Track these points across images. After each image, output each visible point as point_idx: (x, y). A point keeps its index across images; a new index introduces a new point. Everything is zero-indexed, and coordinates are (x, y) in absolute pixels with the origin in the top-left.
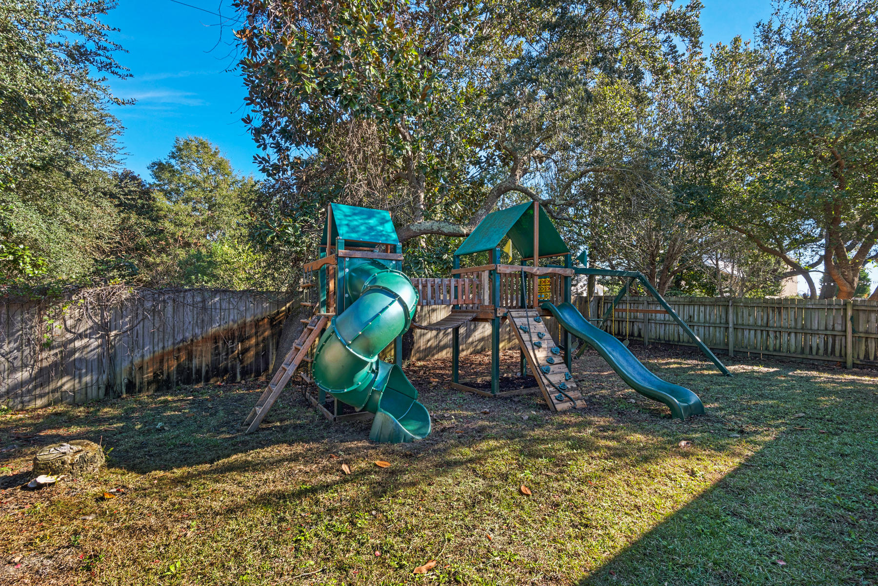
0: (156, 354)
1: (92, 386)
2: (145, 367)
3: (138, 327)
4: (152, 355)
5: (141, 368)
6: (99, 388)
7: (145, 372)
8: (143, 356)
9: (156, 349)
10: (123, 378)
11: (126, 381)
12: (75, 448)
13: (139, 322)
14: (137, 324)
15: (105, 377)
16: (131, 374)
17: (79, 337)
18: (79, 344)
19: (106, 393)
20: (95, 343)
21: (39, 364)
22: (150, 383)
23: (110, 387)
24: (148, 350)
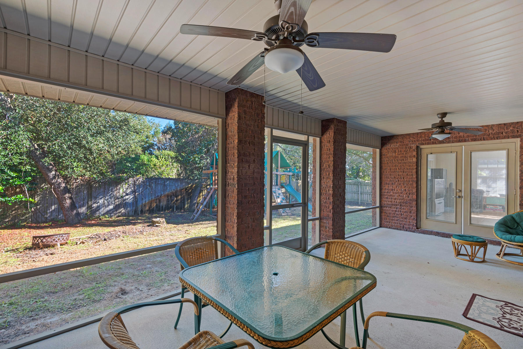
0: (150, 201)
1: (130, 211)
4: (148, 201)
5: (145, 205)
6: (133, 211)
8: (146, 201)
9: (149, 199)
10: (139, 209)
13: (145, 190)
15: (134, 208)
16: (142, 207)
17: (127, 195)
18: (127, 197)
19: (135, 214)
20: (132, 197)
21: (116, 203)
22: (147, 211)
23: (136, 211)
24: (147, 199)
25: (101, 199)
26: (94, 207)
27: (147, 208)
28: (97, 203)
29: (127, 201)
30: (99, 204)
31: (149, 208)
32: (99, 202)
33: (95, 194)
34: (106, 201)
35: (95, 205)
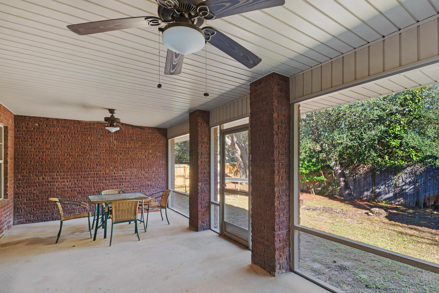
0: (435, 194)
1: (411, 202)
2: (430, 199)
3: (427, 182)
4: (433, 194)
5: (429, 199)
6: (413, 203)
7: (430, 201)
8: (429, 194)
9: (435, 192)
10: (422, 201)
11: (423, 202)
12: (379, 210)
13: (428, 180)
14: (427, 181)
15: (415, 199)
16: (425, 200)
17: (406, 184)
18: (407, 187)
19: (416, 206)
20: (412, 187)
21: (396, 191)
22: (432, 206)
23: (417, 203)
24: (432, 192)
25: (382, 185)
26: (377, 192)
27: (432, 203)
28: (380, 189)
29: (407, 191)
30: (381, 190)
31: (435, 203)
32: (380, 188)
33: (377, 181)
34: (386, 188)
35: (377, 190)
